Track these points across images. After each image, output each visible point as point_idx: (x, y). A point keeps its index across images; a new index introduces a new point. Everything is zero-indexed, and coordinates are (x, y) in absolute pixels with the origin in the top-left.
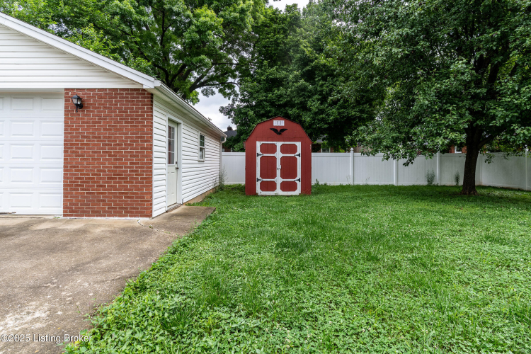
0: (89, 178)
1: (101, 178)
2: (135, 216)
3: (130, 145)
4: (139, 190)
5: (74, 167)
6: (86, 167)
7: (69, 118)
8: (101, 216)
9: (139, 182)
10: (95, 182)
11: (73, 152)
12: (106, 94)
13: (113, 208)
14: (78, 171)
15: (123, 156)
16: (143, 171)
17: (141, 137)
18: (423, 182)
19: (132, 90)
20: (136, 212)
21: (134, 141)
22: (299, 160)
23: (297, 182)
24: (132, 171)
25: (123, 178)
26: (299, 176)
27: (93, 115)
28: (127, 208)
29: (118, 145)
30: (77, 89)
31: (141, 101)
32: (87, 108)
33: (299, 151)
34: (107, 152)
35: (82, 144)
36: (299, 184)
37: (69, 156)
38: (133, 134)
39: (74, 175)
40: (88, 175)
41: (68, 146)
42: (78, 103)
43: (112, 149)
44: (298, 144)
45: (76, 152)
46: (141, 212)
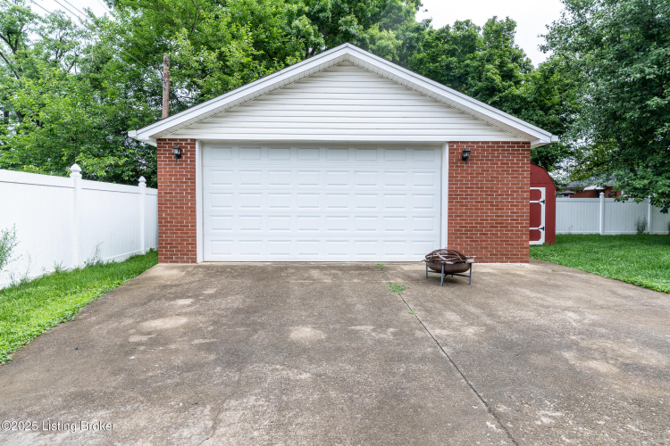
0: (473, 227)
1: (484, 227)
2: (515, 262)
3: (511, 195)
4: (519, 238)
5: (459, 216)
6: (470, 216)
7: (453, 170)
8: (484, 262)
9: (520, 231)
10: (478, 231)
11: (458, 202)
12: (488, 147)
13: (495, 255)
14: (463, 220)
15: (504, 206)
16: (523, 220)
17: (521, 188)
18: (633, 231)
19: (513, 143)
20: (517, 258)
21: (515, 192)
22: (543, 207)
23: (541, 231)
24: (513, 220)
25: (504, 227)
26: (543, 224)
27: (475, 167)
28: (507, 255)
29: (500, 195)
30: (462, 142)
31: (521, 154)
32: (471, 160)
33: (543, 197)
34: (489, 202)
35: (466, 195)
36: (543, 233)
37: (455, 206)
38: (514, 184)
39: (459, 223)
40: (472, 223)
41: (452, 197)
42: (463, 155)
43: (494, 198)
44: (543, 190)
45: (461, 202)
46: (521, 258)
